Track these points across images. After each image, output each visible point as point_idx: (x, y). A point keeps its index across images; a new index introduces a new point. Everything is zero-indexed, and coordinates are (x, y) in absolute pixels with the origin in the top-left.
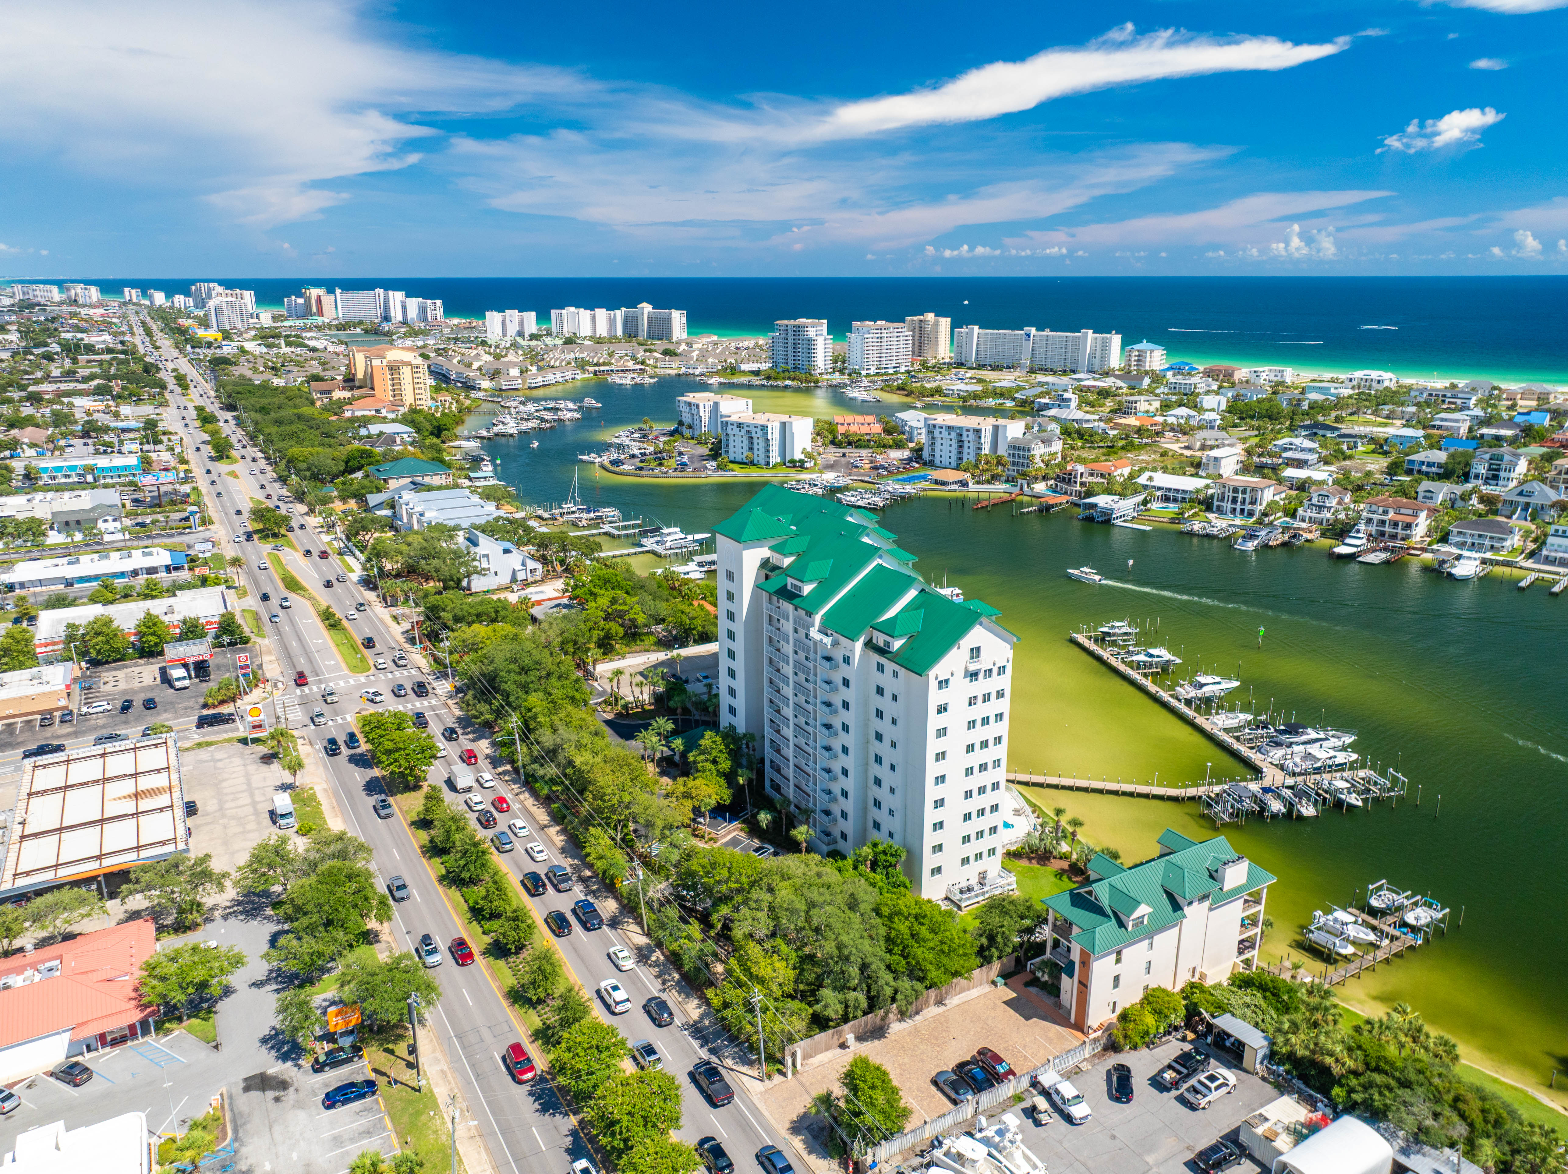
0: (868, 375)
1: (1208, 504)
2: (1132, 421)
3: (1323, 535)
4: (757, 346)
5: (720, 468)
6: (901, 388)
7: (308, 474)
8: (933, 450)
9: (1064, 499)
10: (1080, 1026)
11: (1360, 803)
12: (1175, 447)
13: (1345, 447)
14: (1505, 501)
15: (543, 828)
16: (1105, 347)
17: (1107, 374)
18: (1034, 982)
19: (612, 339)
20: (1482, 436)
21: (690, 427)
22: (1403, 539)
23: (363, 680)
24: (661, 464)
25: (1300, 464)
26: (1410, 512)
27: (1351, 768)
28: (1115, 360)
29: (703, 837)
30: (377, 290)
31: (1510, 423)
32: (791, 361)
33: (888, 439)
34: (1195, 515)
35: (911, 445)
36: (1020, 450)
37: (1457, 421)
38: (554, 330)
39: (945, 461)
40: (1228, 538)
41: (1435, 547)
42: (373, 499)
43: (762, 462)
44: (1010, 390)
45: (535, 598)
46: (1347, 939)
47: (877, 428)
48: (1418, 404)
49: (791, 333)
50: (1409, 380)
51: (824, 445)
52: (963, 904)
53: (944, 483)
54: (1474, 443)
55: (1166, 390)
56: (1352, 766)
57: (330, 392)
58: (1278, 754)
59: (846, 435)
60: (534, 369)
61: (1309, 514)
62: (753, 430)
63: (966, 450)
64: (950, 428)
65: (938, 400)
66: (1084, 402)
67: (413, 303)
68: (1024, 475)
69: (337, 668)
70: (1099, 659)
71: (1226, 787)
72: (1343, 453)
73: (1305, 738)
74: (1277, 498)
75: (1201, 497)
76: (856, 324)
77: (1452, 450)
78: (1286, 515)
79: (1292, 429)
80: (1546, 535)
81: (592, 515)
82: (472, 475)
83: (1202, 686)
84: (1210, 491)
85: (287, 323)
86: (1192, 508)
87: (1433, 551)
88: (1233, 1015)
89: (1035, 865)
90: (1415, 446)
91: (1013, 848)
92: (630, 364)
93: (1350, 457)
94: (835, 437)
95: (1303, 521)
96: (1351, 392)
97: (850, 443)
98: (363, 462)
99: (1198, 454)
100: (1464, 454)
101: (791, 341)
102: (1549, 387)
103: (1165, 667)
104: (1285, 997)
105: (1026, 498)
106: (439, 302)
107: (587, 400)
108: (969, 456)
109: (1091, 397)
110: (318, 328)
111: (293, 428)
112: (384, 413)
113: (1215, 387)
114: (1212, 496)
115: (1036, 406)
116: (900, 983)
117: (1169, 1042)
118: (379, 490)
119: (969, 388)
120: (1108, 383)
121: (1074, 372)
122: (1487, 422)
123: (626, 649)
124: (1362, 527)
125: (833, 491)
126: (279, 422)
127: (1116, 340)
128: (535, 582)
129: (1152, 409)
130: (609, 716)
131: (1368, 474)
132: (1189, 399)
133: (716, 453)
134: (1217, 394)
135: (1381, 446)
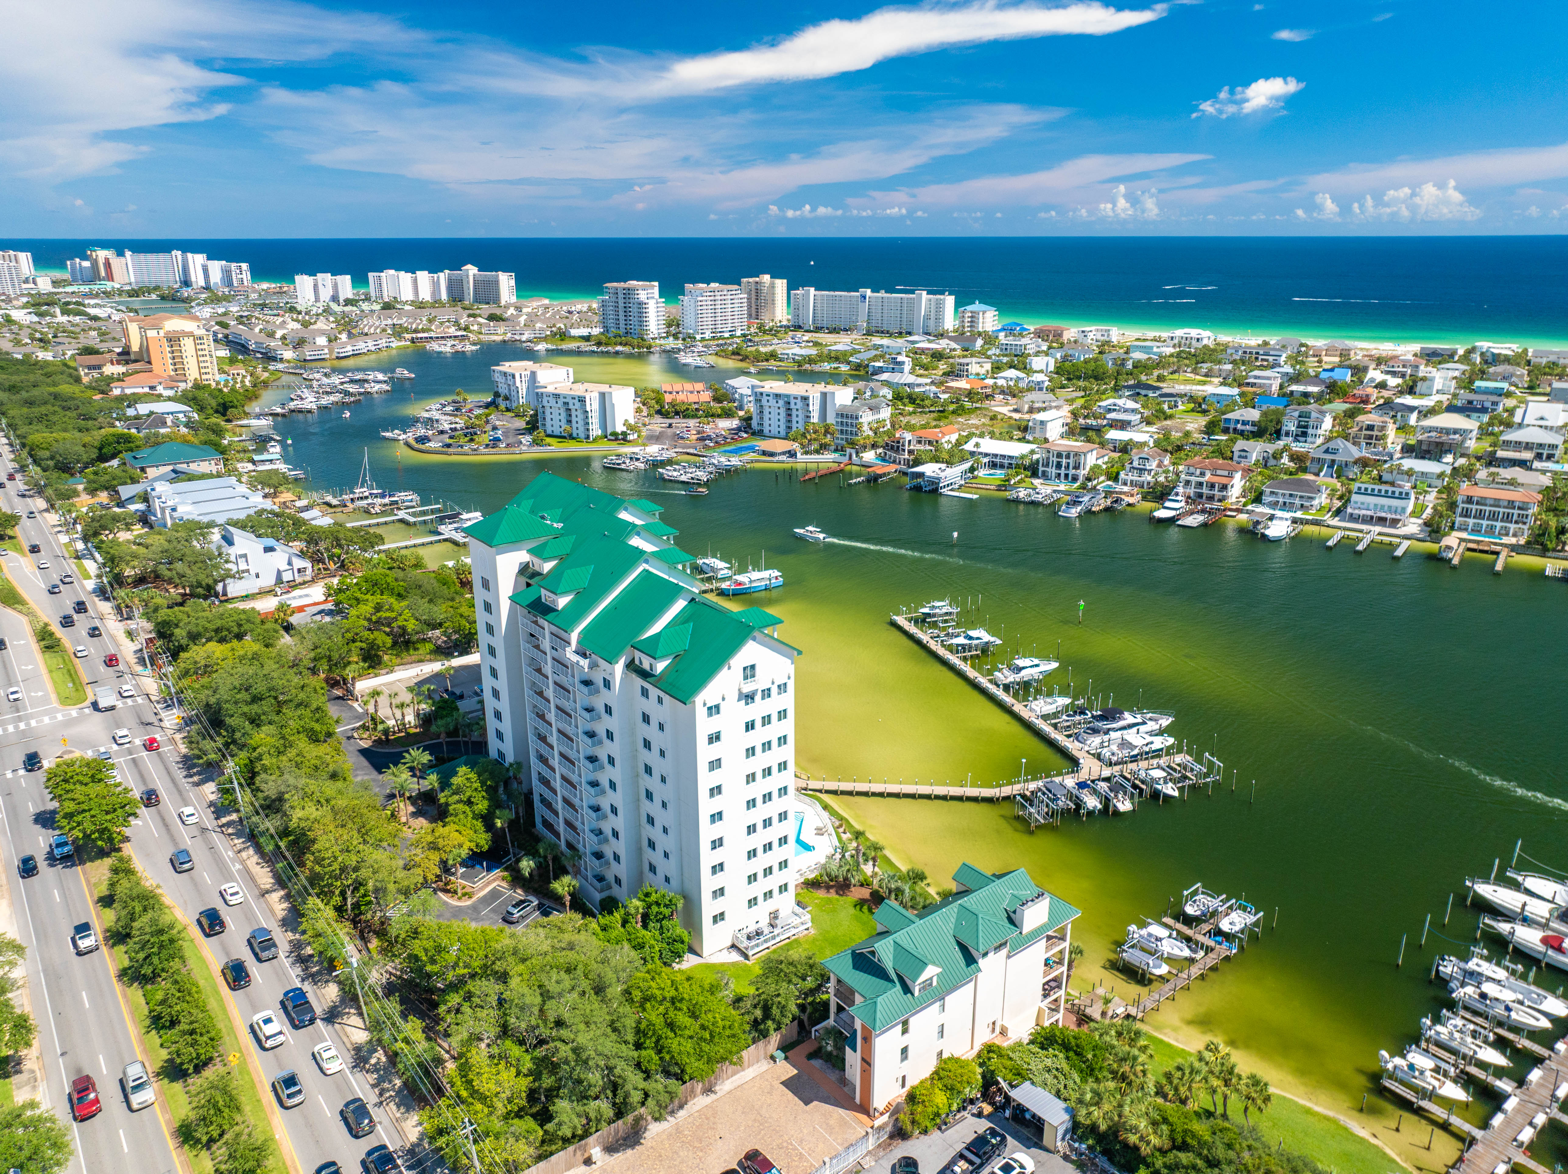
0: (703, 339)
1: (1033, 470)
2: (962, 384)
3: (1144, 498)
4: (590, 309)
5: (536, 443)
6: (735, 353)
7: (51, 463)
8: (762, 418)
9: (892, 468)
10: (865, 1108)
11: (1176, 794)
12: (1004, 410)
13: (1166, 407)
14: (1313, 459)
15: (264, 893)
16: (939, 308)
17: (941, 335)
18: (817, 1054)
19: (436, 303)
20: (1292, 392)
21: (506, 398)
22: (1220, 501)
23: (74, 714)
24: (472, 440)
25: (1123, 425)
26: (1226, 473)
27: (1168, 754)
28: (950, 322)
29: (455, 892)
30: (174, 253)
31: (1316, 379)
32: (622, 326)
33: (716, 407)
34: (1021, 481)
35: (741, 413)
36: (848, 418)
37: (1269, 378)
38: (373, 294)
39: (774, 432)
40: (1053, 504)
41: (1250, 507)
42: (126, 491)
43: (582, 435)
44: (845, 354)
45: (295, 604)
46: (1160, 957)
47: (706, 396)
48: (1234, 362)
49: (621, 296)
50: (1225, 337)
51: (649, 415)
52: (750, 953)
53: (772, 454)
54: (1284, 400)
55: (998, 352)
56: (1169, 751)
57: (99, 367)
58: (1095, 741)
59: (673, 404)
60: (344, 337)
61: (1130, 477)
62: (571, 402)
63: (794, 419)
64: (777, 396)
65: (772, 364)
66: (917, 364)
67: (216, 267)
68: (852, 444)
69: (45, 700)
70: (918, 642)
71: (1040, 783)
72: (1164, 413)
73: (1122, 723)
74: (1100, 462)
75: (1027, 462)
76: (688, 286)
77: (1264, 408)
78: (1109, 479)
79: (1116, 389)
80: (1350, 492)
81: (387, 500)
82: (256, 458)
83: (1020, 669)
84: (1035, 457)
85: (69, 289)
86: (1017, 474)
87: (1248, 512)
88: (1033, 1083)
89: (833, 895)
90: (1230, 404)
91: (811, 876)
92: (452, 331)
93: (1168, 417)
94: (662, 407)
95: (1125, 484)
96: (1172, 350)
97: (677, 413)
98: (119, 448)
99: (1027, 417)
100: (1276, 412)
101: (621, 305)
102: (1350, 343)
103: (985, 649)
104: (1090, 1056)
105: (855, 468)
106: (244, 266)
107: (399, 370)
108: (798, 425)
109: (925, 359)
110: (107, 294)
111: (43, 410)
112: (160, 389)
113: (1045, 348)
114: (1038, 461)
115: (871, 370)
116: (650, 1086)
117: (963, 1119)
118: (134, 481)
119: (804, 352)
120: (942, 344)
121: (909, 333)
122: (1295, 378)
123: (395, 660)
124: (1180, 490)
125: (657, 464)
126: (30, 403)
127: (950, 301)
128: (304, 583)
129: (982, 371)
130: (365, 744)
131: (1187, 434)
132: (1020, 361)
133: (533, 426)
134: (1047, 354)
135: (1200, 406)
